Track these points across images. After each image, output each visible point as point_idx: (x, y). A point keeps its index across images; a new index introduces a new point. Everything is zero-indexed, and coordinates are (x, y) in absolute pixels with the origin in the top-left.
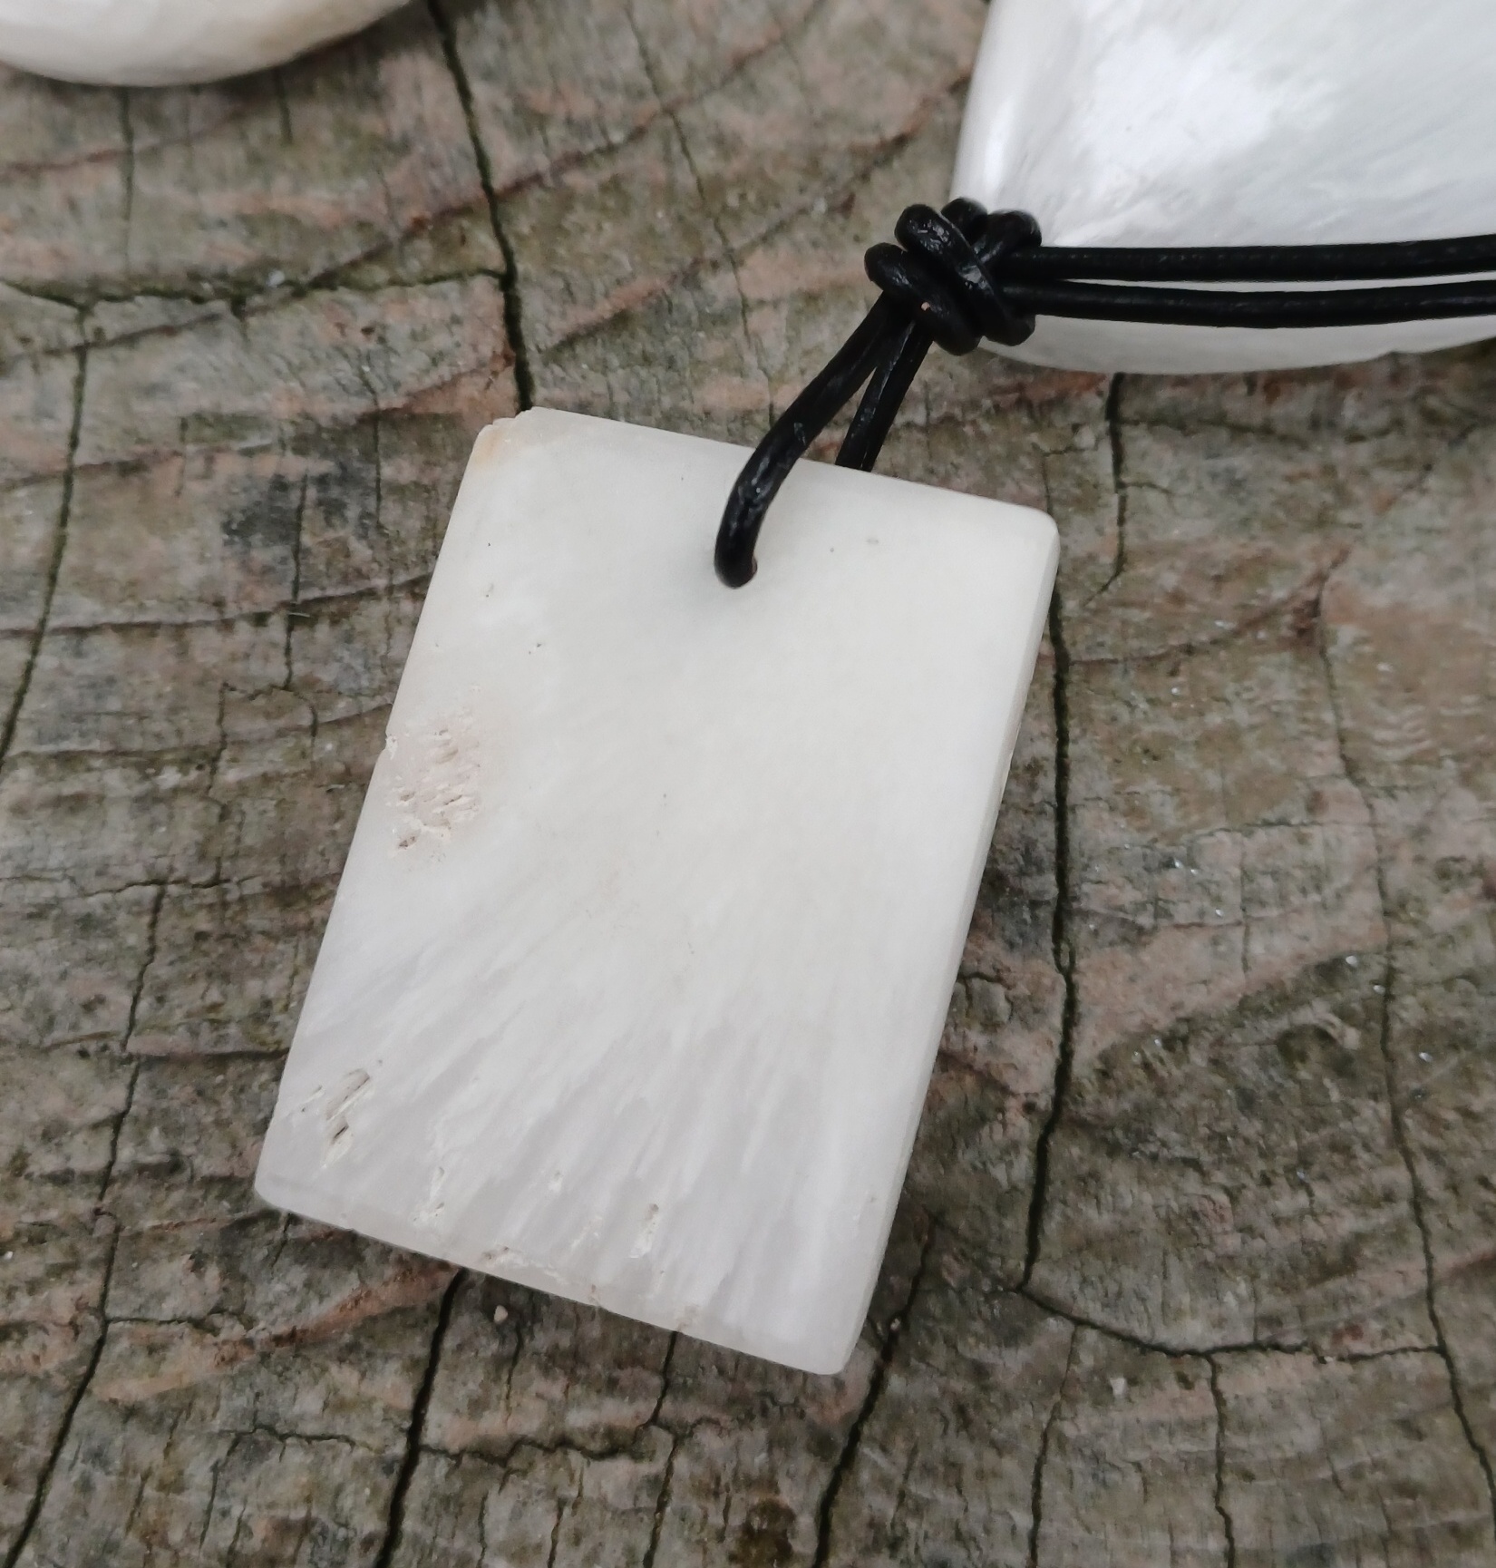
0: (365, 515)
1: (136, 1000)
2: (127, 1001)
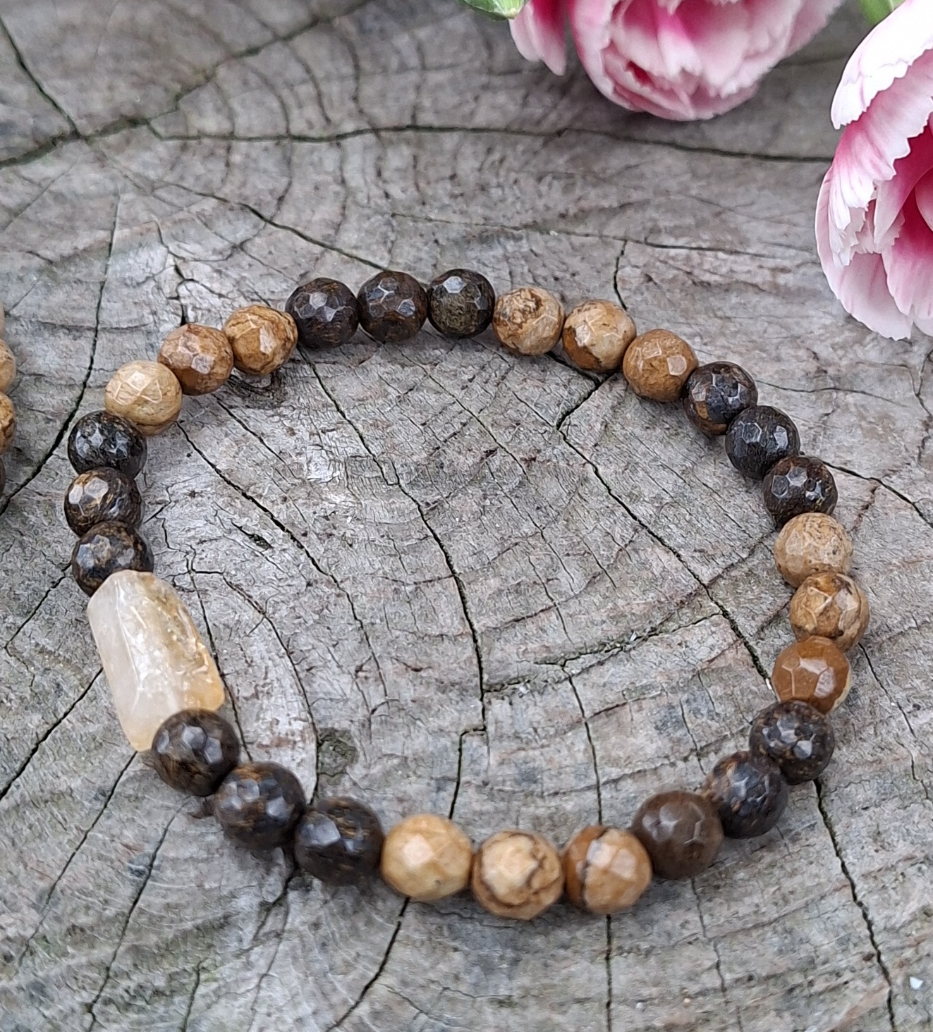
0: (709, 711)
1: (701, 917)
2: (697, 919)
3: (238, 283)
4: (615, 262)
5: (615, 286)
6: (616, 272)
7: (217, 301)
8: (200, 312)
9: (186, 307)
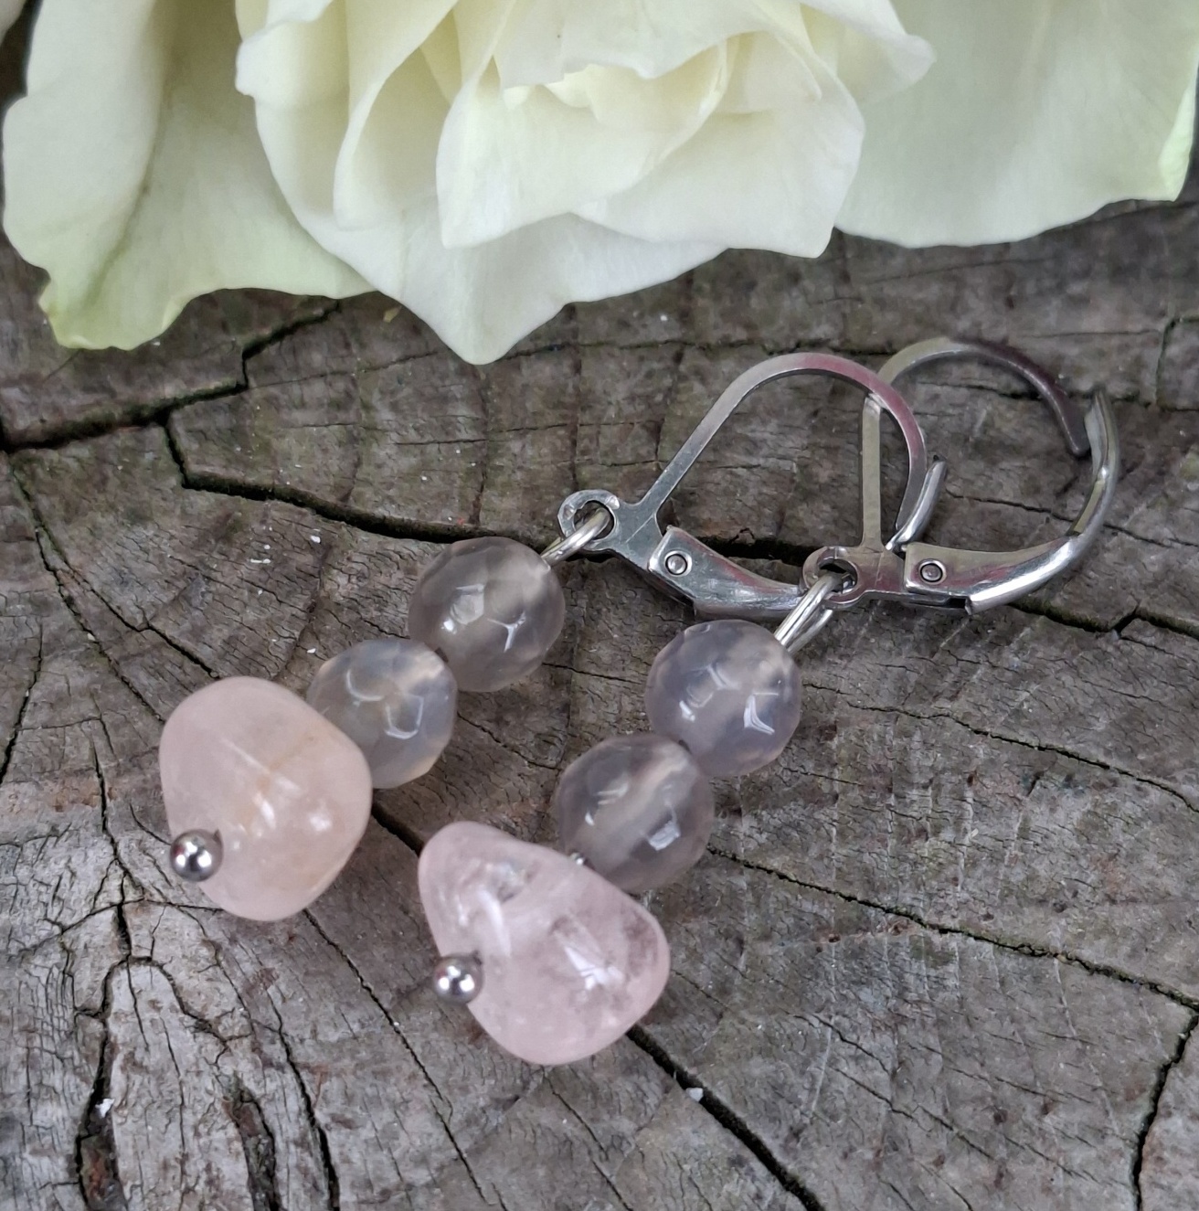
3: (250, 989)
4: (1153, 1079)
5: (1137, 1168)
6: (1150, 1119)
7: (188, 1044)
8: (137, 1079)
9: (114, 1050)
